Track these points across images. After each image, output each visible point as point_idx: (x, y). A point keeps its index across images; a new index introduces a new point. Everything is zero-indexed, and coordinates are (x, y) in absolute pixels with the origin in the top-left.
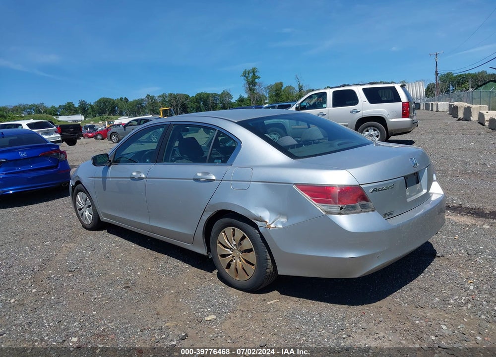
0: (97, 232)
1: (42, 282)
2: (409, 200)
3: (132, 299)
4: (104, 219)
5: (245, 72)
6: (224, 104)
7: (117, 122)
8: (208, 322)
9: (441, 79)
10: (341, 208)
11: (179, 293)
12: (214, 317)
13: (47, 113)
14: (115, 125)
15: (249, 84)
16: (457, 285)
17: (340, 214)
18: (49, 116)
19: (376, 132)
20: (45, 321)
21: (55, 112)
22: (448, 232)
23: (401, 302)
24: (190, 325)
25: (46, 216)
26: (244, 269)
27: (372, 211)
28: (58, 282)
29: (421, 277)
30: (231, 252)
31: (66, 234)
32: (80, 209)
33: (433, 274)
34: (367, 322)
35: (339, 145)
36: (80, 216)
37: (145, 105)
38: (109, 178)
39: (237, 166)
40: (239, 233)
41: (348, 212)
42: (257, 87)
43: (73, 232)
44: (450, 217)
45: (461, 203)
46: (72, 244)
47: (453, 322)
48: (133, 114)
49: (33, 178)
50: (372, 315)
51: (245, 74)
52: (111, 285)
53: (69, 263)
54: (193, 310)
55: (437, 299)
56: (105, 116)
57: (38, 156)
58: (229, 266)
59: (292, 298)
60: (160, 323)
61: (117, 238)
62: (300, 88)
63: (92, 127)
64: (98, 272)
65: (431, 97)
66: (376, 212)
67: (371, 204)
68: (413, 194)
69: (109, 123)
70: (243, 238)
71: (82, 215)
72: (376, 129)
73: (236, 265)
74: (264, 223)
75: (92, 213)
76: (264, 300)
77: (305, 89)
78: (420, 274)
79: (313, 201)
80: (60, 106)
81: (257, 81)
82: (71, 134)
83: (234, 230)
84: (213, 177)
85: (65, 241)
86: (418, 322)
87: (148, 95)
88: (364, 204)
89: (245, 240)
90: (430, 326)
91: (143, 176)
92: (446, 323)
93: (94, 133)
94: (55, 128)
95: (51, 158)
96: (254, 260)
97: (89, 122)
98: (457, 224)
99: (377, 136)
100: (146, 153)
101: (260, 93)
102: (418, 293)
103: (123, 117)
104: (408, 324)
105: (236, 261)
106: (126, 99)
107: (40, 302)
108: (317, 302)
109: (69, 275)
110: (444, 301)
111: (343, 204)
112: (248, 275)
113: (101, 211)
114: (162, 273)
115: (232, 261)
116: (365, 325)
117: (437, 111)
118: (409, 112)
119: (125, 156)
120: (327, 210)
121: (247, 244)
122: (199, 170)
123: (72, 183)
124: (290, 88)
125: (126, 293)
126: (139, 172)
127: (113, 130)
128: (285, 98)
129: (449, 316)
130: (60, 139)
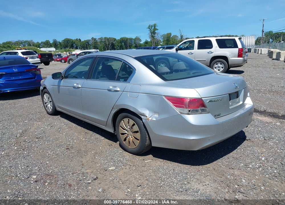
0: (54, 117)
1: (21, 144)
2: (230, 108)
3: (70, 156)
4: (58, 109)
5: (149, 26)
6: (136, 44)
7: (74, 53)
8: (110, 171)
9: (265, 35)
10: (189, 111)
11: (96, 153)
12: (114, 168)
13: (34, 46)
14: (72, 54)
15: (152, 33)
16: (255, 157)
17: (188, 114)
18: (36, 48)
19: (222, 65)
20: (19, 166)
21: (39, 45)
22: (255, 126)
23: (221, 165)
24: (100, 172)
25: (28, 106)
26: (133, 142)
27: (207, 113)
28: (30, 144)
29: (235, 151)
30: (127, 132)
31: (37, 117)
32: (46, 103)
33: (242, 150)
34: (200, 175)
35: (193, 73)
36: (45, 107)
37: (90, 43)
38: (61, 86)
39: (132, 84)
40: (132, 122)
41: (193, 113)
42: (156, 35)
43: (41, 116)
44: (258, 117)
45: (265, 109)
46: (40, 123)
47: (249, 178)
48: (83, 48)
49: (21, 84)
50: (203, 171)
51: (150, 27)
52: (59, 147)
53: (37, 133)
54: (103, 164)
55: (242, 164)
56: (68, 49)
57: (24, 72)
58: (125, 140)
59: (159, 159)
60: (83, 170)
61: (66, 121)
62: (182, 37)
63: (59, 55)
64: (52, 139)
65: (258, 45)
66: (210, 114)
67: (207, 109)
68: (234, 104)
69: (69, 53)
70: (134, 125)
71: (47, 107)
72: (222, 63)
73: (129, 140)
74: (145, 117)
75: (52, 106)
76: (144, 160)
77: (184, 37)
78: (235, 149)
79: (173, 106)
80: (42, 42)
81: (156, 31)
82: (46, 59)
83: (129, 120)
84: (119, 89)
85: (36, 121)
86: (229, 177)
87: (93, 38)
88: (203, 109)
89: (134, 126)
90: (236, 179)
91: (80, 86)
92: (245, 179)
93: (60, 59)
94: (37, 55)
95: (32, 73)
96: (139, 137)
97: (58, 52)
98: (261, 121)
99: (222, 68)
100: (83, 73)
101: (158, 39)
102: (232, 161)
103: (78, 50)
104: (223, 177)
105: (129, 137)
106: (80, 39)
107: (18, 155)
108: (173, 163)
109: (36, 140)
110: (246, 165)
111: (190, 108)
112: (135, 146)
113: (57, 105)
114: (88, 141)
115: (127, 137)
116: (198, 177)
117: (261, 54)
118: (242, 54)
119: (72, 74)
120: (181, 112)
121: (136, 128)
122: (111, 85)
123: (41, 88)
124: (176, 36)
125: (67, 152)
126: (78, 84)
127: (71, 57)
128: (172, 43)
129: (248, 174)
130: (40, 61)
